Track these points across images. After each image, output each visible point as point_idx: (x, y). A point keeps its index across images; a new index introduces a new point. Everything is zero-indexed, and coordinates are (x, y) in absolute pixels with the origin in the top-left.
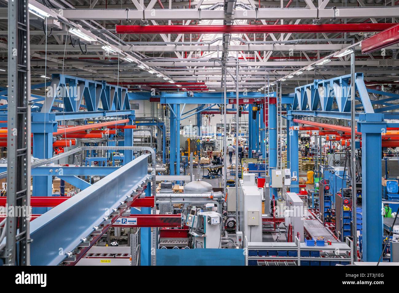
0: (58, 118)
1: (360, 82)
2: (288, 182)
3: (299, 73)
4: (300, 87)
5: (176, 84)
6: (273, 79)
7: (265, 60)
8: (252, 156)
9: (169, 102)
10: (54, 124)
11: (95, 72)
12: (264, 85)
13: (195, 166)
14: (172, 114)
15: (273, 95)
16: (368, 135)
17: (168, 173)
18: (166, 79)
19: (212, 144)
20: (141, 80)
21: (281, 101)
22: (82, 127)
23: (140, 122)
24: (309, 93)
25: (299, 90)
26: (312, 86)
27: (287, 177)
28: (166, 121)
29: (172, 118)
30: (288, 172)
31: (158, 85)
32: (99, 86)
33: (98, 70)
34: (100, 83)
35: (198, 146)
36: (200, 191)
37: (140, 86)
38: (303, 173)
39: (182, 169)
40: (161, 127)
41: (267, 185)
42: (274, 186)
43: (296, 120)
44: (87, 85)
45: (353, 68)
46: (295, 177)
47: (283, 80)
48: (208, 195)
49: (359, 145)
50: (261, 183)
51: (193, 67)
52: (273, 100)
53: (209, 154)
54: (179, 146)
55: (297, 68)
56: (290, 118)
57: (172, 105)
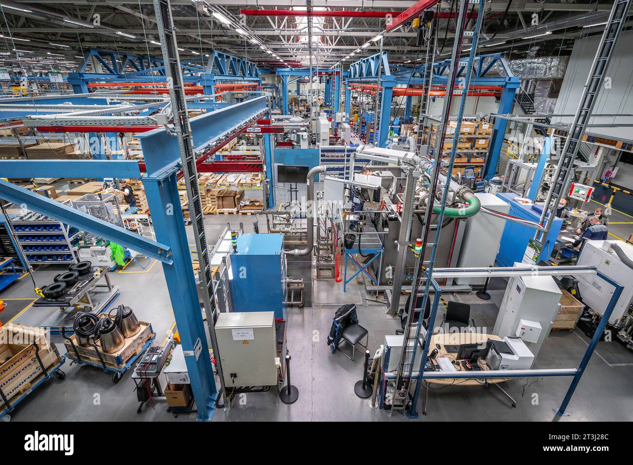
0: (216, 78)
1: (385, 58)
2: (344, 119)
3: (352, 54)
4: (353, 64)
5: (284, 62)
6: (339, 60)
7: (334, 44)
8: (326, 106)
9: (281, 74)
10: (214, 81)
11: (236, 53)
12: (333, 65)
13: (296, 112)
14: (283, 81)
15: (338, 70)
16: (386, 88)
17: (282, 114)
18: (278, 58)
19: (305, 100)
20: (264, 59)
21: (342, 74)
22: (233, 85)
23: (265, 87)
24: (357, 67)
25: (352, 66)
26: (360, 63)
27: (344, 117)
28: (280, 86)
29: (283, 84)
30: (344, 114)
31: (274, 63)
32: (239, 61)
33: (238, 51)
34: (239, 59)
35: (298, 101)
36: (298, 122)
37: (263, 63)
38: (352, 115)
39: (289, 113)
40: (277, 89)
41: (333, 120)
42: (337, 121)
43: (350, 84)
44: (231, 59)
45: (381, 50)
46: (348, 116)
47: (344, 60)
48: (302, 124)
49: (381, 94)
50: (330, 120)
51: (293, 49)
52: (338, 73)
53: (304, 106)
54: (287, 102)
55: (352, 50)
56: (347, 83)
57: (283, 76)
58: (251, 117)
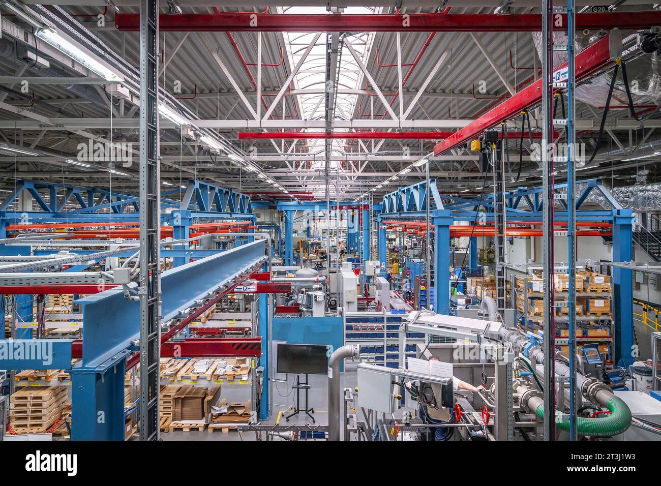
0: (193, 215)
1: (433, 186)
2: (378, 271)
3: (386, 183)
4: (387, 195)
5: (289, 193)
6: (367, 190)
7: (360, 170)
8: (350, 252)
9: (283, 209)
10: (190, 219)
11: (224, 183)
12: (359, 196)
13: (305, 261)
14: (286, 219)
15: (366, 203)
16: (439, 226)
17: (284, 264)
18: (281, 188)
19: (318, 244)
20: (261, 190)
21: (372, 208)
22: (214, 224)
23: (261, 225)
24: (394, 199)
25: (386, 197)
26: (397, 193)
27: (378, 267)
28: (282, 225)
29: (287, 222)
30: (378, 263)
31: (275, 195)
32: (227, 193)
33: (226, 181)
34: (227, 190)
35: (308, 246)
36: (308, 276)
37: (260, 195)
38: (390, 265)
39: (294, 263)
40: (278, 230)
41: (362, 273)
42: (367, 274)
43: (384, 221)
44: (217, 191)
45: (427, 177)
46: (383, 266)
47: (374, 190)
48: (315, 279)
49: (432, 235)
50: (357, 272)
51: (303, 177)
52: (366, 207)
53: (317, 252)
54: (292, 246)
55: (384, 178)
56: (379, 220)
57: (286, 211)
58: (243, 270)
